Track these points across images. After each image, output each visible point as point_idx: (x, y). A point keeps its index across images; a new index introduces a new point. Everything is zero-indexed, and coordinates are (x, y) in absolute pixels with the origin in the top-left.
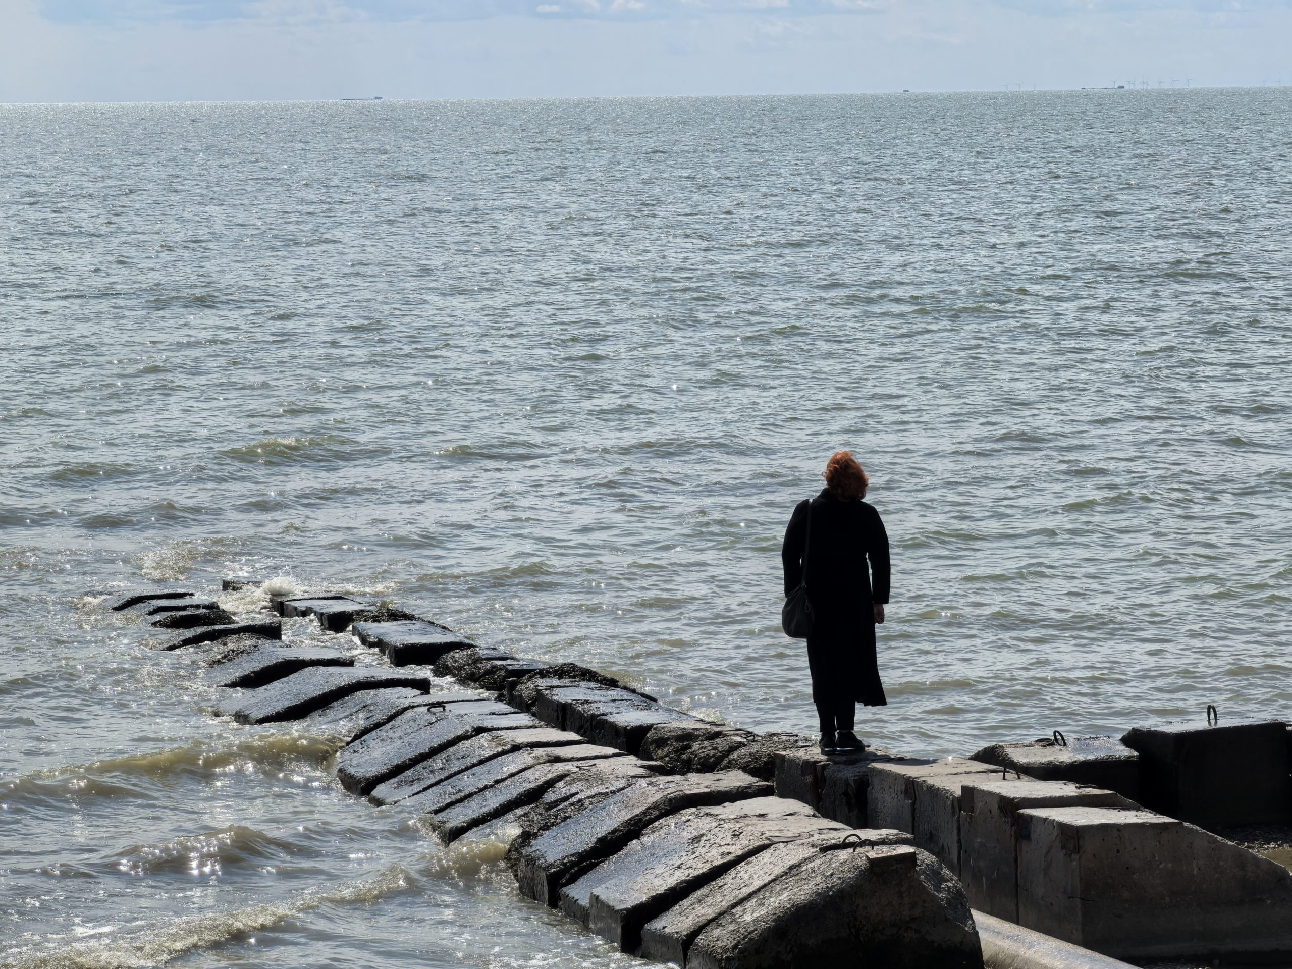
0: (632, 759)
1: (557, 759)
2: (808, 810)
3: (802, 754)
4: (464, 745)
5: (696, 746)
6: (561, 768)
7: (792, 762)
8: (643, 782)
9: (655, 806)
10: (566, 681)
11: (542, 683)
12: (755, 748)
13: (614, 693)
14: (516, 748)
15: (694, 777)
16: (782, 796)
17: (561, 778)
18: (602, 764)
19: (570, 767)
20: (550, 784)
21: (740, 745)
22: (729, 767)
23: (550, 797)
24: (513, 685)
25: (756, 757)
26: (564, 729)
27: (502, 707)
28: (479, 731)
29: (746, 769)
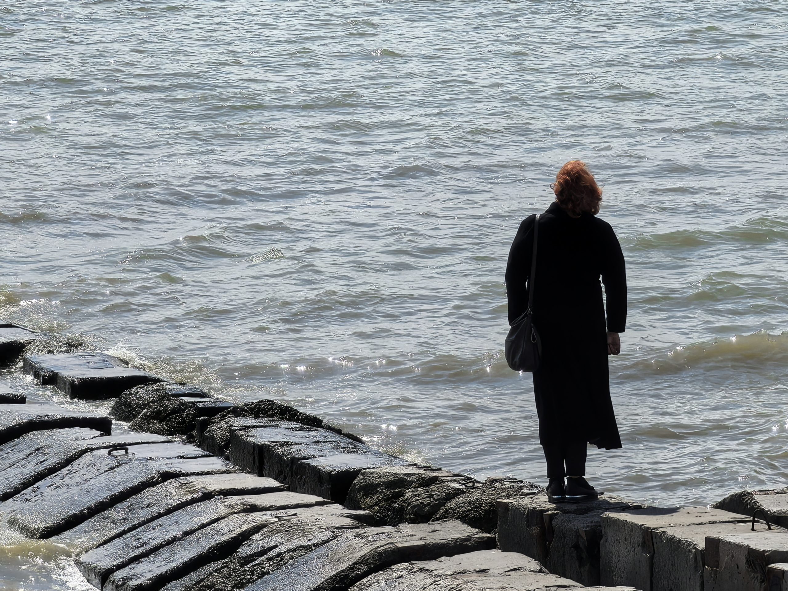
0: (337, 508)
1: (254, 508)
2: (534, 565)
3: (526, 502)
4: (149, 492)
5: (409, 494)
6: (258, 517)
7: (517, 511)
8: (350, 534)
9: (363, 561)
10: (263, 421)
11: (237, 422)
12: (475, 495)
13: (318, 434)
14: (207, 496)
15: (406, 528)
16: (505, 549)
17: (257, 529)
18: (304, 514)
19: (267, 517)
20: (246, 536)
21: (458, 492)
22: (445, 517)
23: (245, 550)
24: (205, 425)
25: (476, 505)
26: (261, 474)
27: (192, 449)
28: (166, 476)
29: (465, 519)
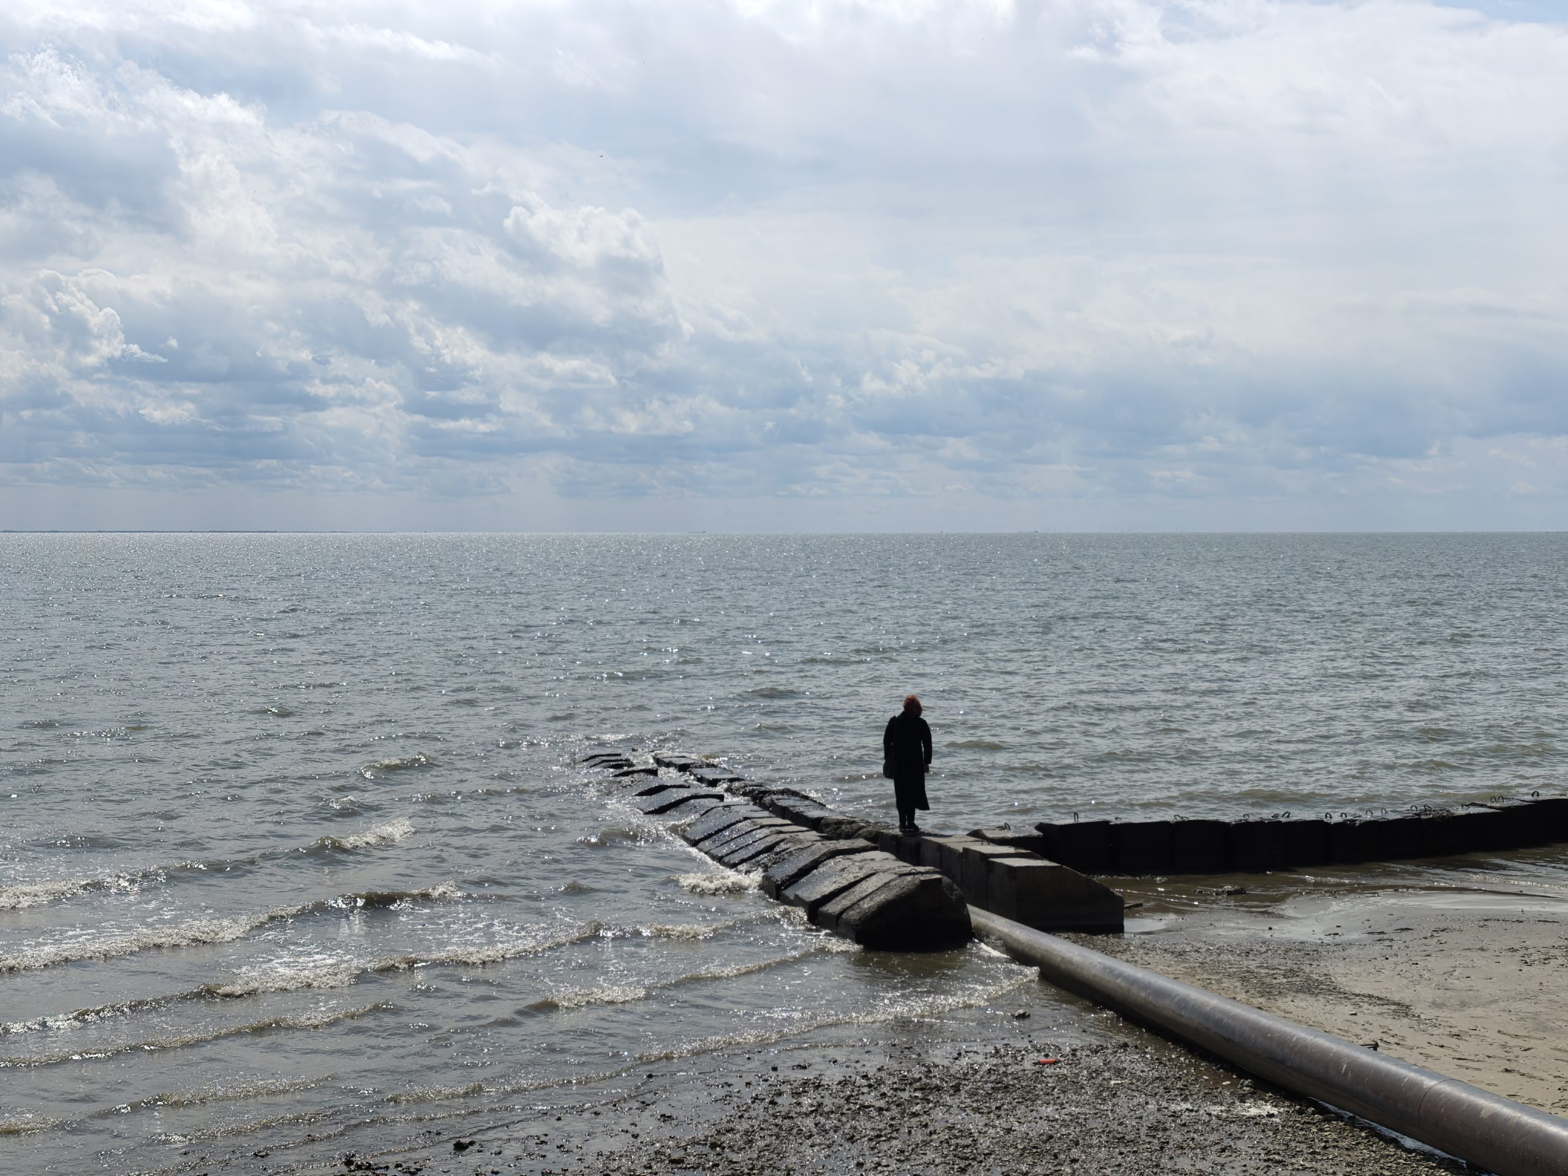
0: (814, 833)
1: (781, 832)
2: (893, 857)
3: (891, 832)
4: (739, 825)
5: (843, 827)
6: (782, 836)
7: (887, 835)
8: (819, 844)
9: (824, 855)
10: (785, 797)
11: (774, 797)
12: (870, 828)
13: (807, 802)
14: (762, 827)
15: (842, 842)
16: (882, 850)
17: (782, 841)
18: (801, 836)
19: (787, 836)
20: (777, 843)
21: (863, 827)
22: (857, 837)
23: (777, 849)
24: (761, 798)
25: (870, 832)
26: (784, 818)
27: (756, 808)
28: (746, 819)
29: (866, 838)
